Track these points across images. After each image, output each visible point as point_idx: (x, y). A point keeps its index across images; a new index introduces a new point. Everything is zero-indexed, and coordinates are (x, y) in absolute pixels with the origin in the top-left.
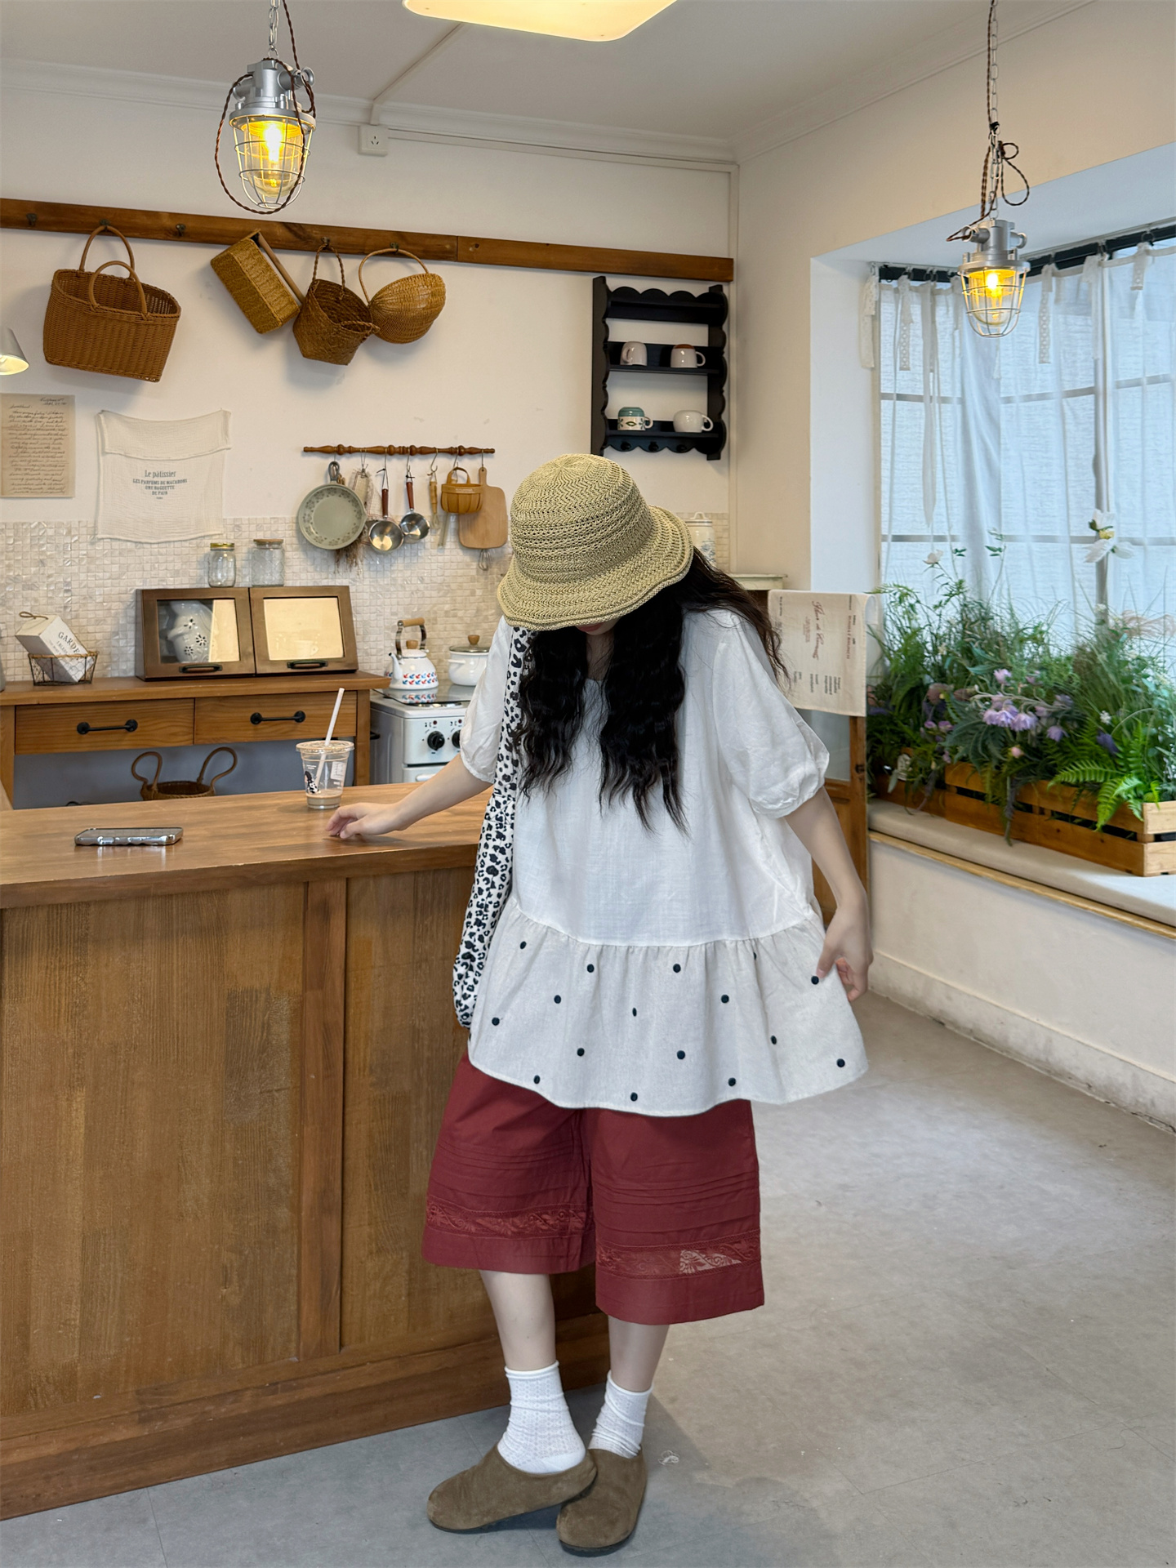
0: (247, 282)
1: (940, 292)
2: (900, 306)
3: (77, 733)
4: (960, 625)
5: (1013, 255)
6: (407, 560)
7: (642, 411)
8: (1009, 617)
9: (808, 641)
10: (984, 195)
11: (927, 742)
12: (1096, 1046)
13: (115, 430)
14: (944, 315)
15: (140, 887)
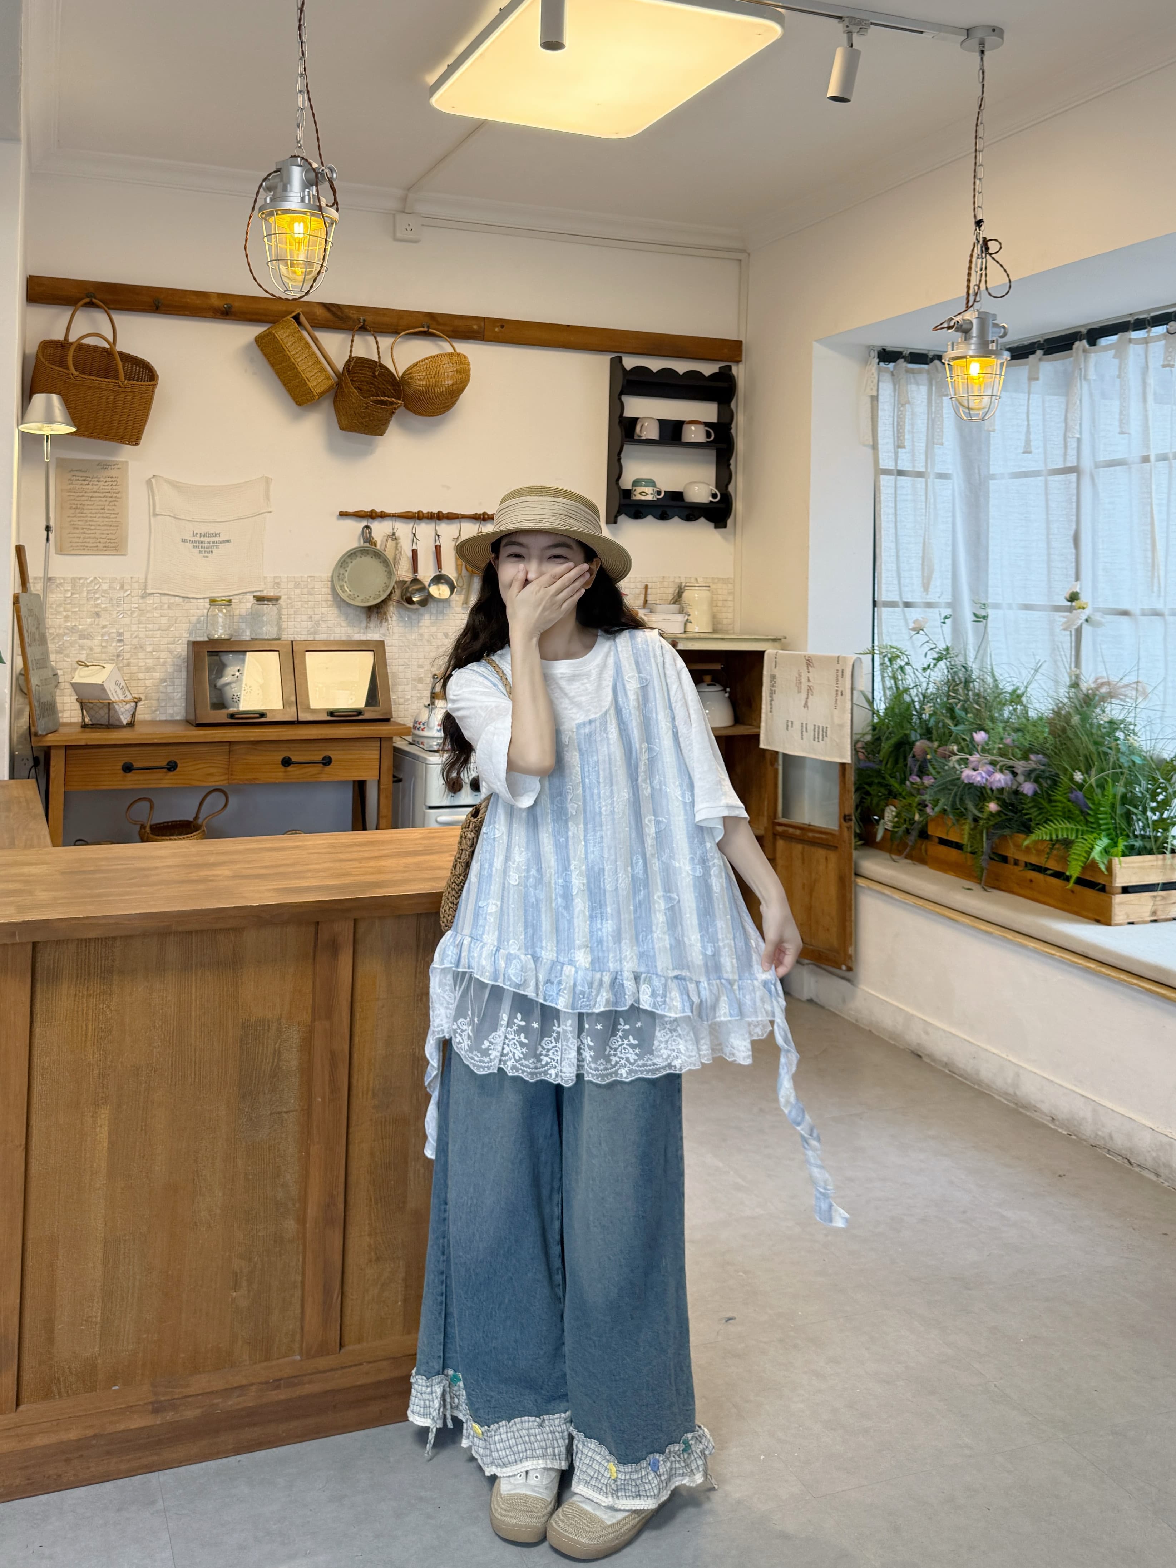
0: (288, 358)
2: (897, 387)
3: (122, 772)
4: (946, 686)
5: (994, 345)
6: (433, 618)
7: (653, 482)
8: (990, 680)
9: (799, 692)
10: (968, 287)
11: (912, 795)
12: (1060, 1082)
13: (164, 494)
15: (162, 924)
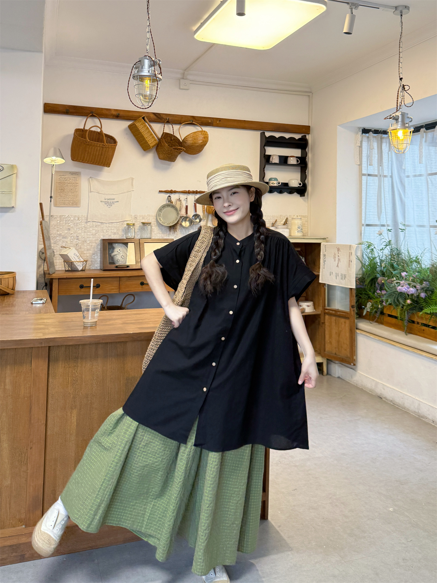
0: (140, 133)
1: (384, 138)
2: (369, 143)
3: (79, 288)
4: (390, 256)
5: (408, 124)
7: (277, 179)
8: (407, 253)
9: (335, 261)
10: (397, 103)
11: (378, 298)
12: (436, 407)
13: (95, 184)
14: (385, 147)
15: (97, 340)
